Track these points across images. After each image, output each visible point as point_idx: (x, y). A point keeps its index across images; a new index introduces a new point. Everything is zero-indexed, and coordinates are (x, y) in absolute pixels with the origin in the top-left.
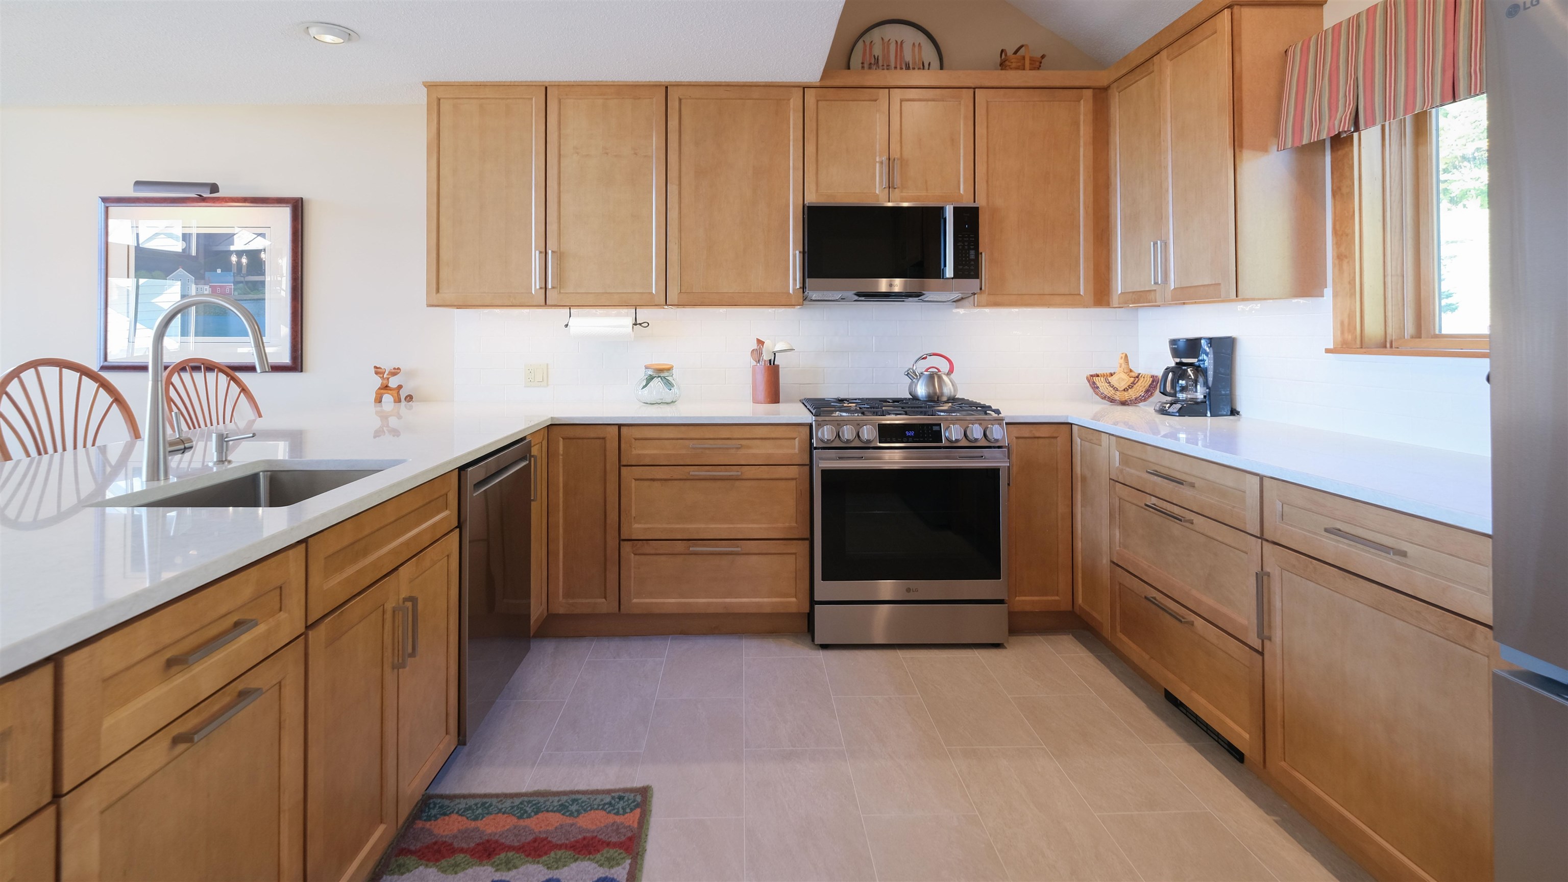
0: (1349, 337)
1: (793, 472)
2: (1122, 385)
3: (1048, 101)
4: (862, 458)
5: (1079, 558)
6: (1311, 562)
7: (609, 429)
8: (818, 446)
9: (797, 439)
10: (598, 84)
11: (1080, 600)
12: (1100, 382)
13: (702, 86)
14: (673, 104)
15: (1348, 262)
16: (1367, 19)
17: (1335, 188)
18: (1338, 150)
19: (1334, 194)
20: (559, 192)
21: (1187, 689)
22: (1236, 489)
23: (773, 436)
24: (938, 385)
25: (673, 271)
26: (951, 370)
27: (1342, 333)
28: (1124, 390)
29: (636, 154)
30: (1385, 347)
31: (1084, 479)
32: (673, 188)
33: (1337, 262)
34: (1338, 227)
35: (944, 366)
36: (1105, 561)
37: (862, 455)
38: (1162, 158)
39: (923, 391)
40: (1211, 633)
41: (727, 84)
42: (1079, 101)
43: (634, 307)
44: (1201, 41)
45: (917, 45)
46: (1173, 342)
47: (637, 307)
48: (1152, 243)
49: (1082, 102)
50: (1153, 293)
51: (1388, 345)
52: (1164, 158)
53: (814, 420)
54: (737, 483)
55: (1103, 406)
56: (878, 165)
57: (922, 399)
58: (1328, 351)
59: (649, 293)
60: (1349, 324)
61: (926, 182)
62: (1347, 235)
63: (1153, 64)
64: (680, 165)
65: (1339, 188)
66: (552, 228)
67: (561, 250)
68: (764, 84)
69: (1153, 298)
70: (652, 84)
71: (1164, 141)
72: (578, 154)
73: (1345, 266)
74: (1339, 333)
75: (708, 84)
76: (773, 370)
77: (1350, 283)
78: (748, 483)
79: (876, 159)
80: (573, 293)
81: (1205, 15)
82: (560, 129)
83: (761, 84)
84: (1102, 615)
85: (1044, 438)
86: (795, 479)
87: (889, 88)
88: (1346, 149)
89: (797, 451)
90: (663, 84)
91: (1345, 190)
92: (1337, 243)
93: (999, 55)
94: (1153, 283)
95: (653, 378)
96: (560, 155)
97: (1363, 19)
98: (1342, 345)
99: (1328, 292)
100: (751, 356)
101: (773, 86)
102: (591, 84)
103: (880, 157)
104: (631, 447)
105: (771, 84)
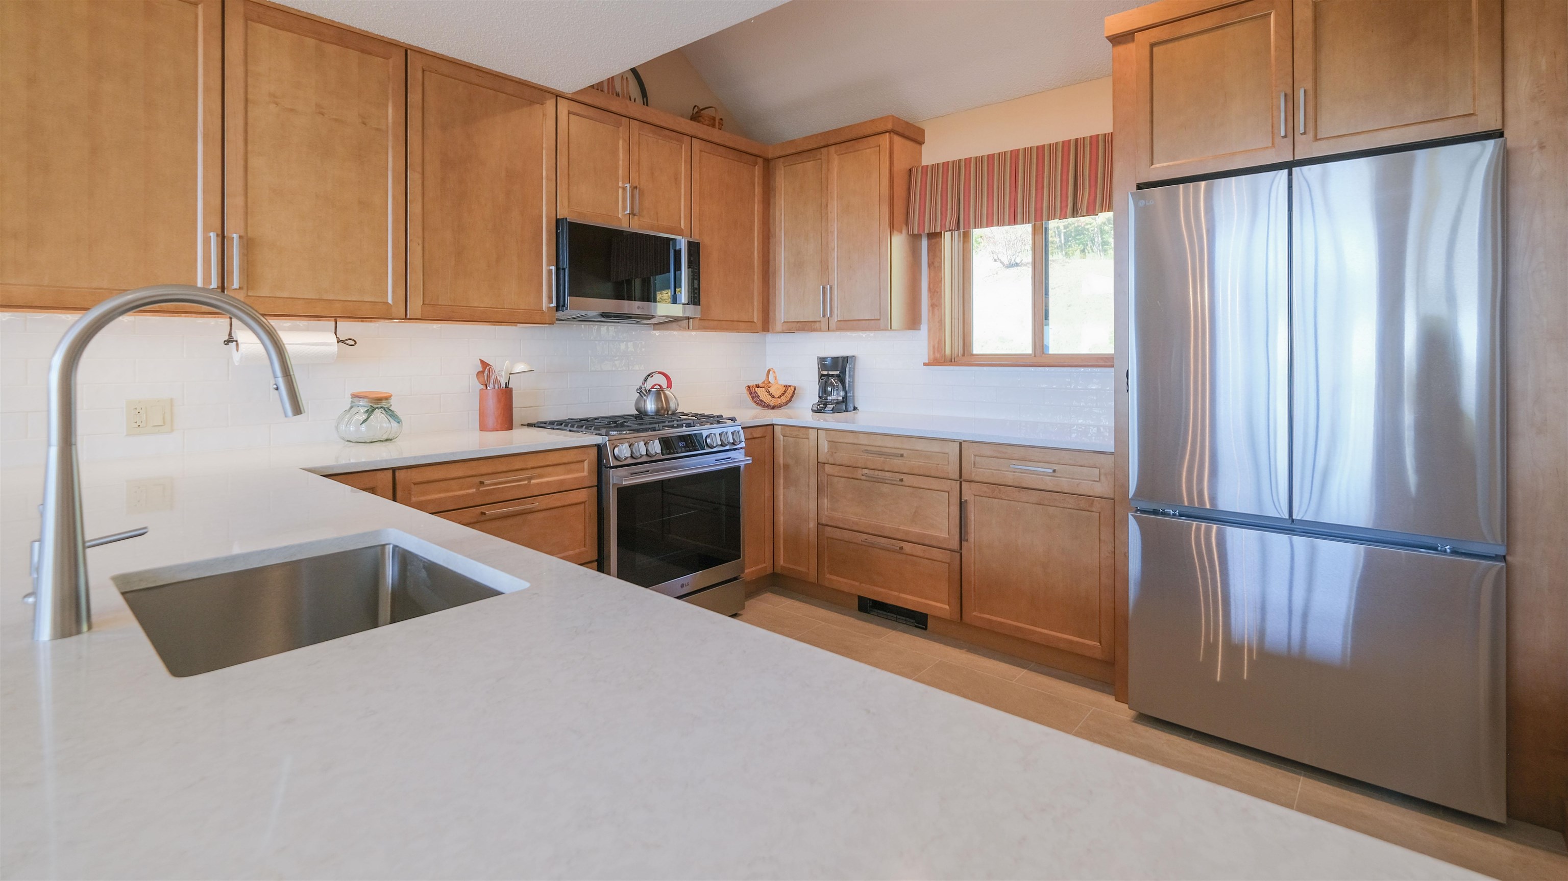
0: (938, 355)
1: (581, 495)
2: (777, 394)
3: (737, 161)
4: (649, 471)
5: (781, 529)
6: (997, 487)
7: (380, 475)
8: (615, 465)
9: (586, 463)
10: (309, 17)
11: (781, 562)
12: (761, 393)
13: (450, 61)
14: (416, 75)
15: (938, 309)
16: (965, 165)
17: (930, 262)
18: (932, 239)
19: (929, 266)
20: (246, 153)
21: (896, 593)
22: (940, 453)
23: (565, 460)
24: (664, 399)
25: (416, 278)
26: (669, 386)
27: (934, 353)
28: (779, 397)
29: (365, 124)
30: (952, 361)
31: (786, 467)
32: (414, 177)
33: (931, 308)
34: (931, 287)
35: (663, 382)
36: (812, 525)
37: (648, 469)
38: (829, 225)
39: (653, 406)
40: (918, 550)
41: (478, 68)
42: (755, 166)
43: (333, 319)
44: (866, 149)
45: (625, 78)
46: (822, 360)
47: (338, 319)
48: (821, 286)
49: (756, 167)
50: (818, 323)
51: (953, 361)
52: (831, 226)
53: (607, 440)
54: (530, 517)
55: (758, 410)
56: (620, 191)
57: (650, 414)
58: (925, 364)
59: (384, 302)
60: (938, 347)
61: (657, 214)
62: (937, 292)
63: (821, 154)
64: (423, 149)
65: (933, 263)
66: (234, 202)
67: (249, 235)
68: (517, 80)
69: (818, 327)
70: (386, 40)
71: (831, 213)
72: (277, 104)
73: (936, 310)
74: (932, 353)
75: (456, 61)
76: (506, 394)
77: (939, 322)
78: (540, 515)
79: (618, 184)
80: (270, 297)
81: (869, 132)
82: (246, 63)
83: (514, 79)
84: (808, 568)
85: (758, 438)
86: (584, 502)
87: (630, 118)
88: (938, 239)
89: (585, 473)
90: (404, 45)
91: (936, 264)
92: (931, 297)
93: (692, 108)
94: (822, 316)
95: (373, 410)
96: (246, 100)
97: (963, 163)
98: (934, 361)
99: (924, 327)
100: (478, 379)
101: (527, 85)
102: (298, 13)
103: (623, 183)
104: (410, 494)
105: (524, 82)
